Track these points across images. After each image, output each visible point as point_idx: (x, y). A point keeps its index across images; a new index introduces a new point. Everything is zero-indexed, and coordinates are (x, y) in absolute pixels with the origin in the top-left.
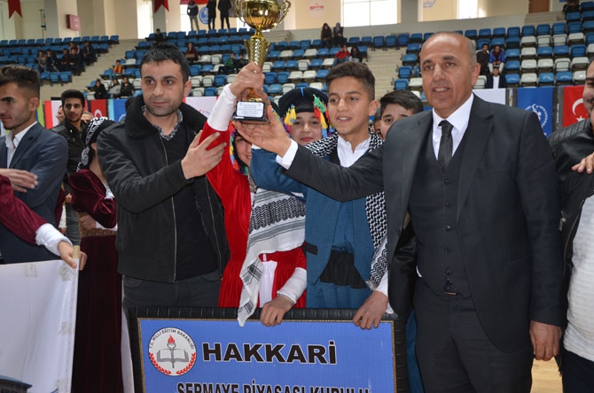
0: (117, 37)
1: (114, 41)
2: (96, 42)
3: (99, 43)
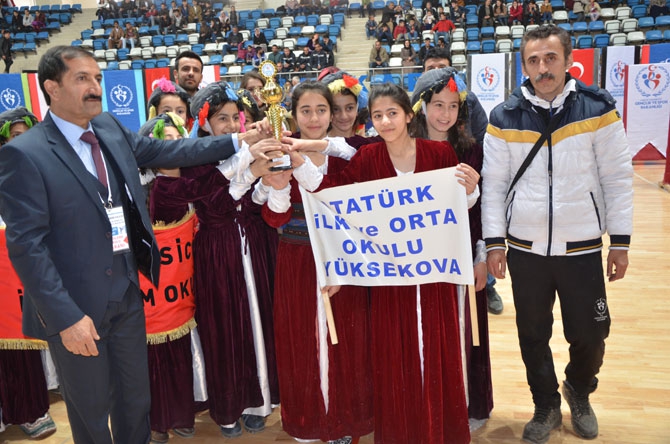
0: (80, 5)
1: (76, 10)
2: (56, 11)
3: (60, 12)
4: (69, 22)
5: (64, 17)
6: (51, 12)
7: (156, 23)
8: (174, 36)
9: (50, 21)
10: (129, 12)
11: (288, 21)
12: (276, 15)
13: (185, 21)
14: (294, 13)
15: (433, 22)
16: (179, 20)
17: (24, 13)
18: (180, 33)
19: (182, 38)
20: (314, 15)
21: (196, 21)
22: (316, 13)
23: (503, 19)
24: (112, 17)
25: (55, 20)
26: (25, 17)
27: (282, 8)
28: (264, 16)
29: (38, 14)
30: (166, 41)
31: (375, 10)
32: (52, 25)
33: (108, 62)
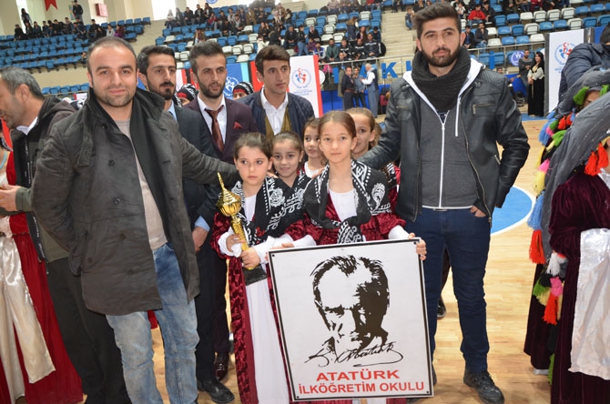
0: (149, 18)
1: (146, 22)
2: (130, 25)
3: (133, 25)
4: (141, 32)
5: (138, 29)
6: (126, 25)
7: (218, 28)
8: (236, 37)
9: (128, 32)
10: (193, 20)
11: (332, 19)
12: (320, 14)
13: (243, 24)
14: (336, 12)
15: (465, 12)
16: (238, 23)
17: (107, 28)
18: (240, 34)
19: (243, 38)
20: (354, 12)
21: (252, 24)
22: (356, 11)
23: (525, 6)
24: (178, 26)
25: (131, 32)
26: (108, 31)
27: (324, 9)
28: (309, 16)
29: (118, 28)
30: (229, 41)
31: (406, 5)
32: (130, 36)
33: (184, 62)
